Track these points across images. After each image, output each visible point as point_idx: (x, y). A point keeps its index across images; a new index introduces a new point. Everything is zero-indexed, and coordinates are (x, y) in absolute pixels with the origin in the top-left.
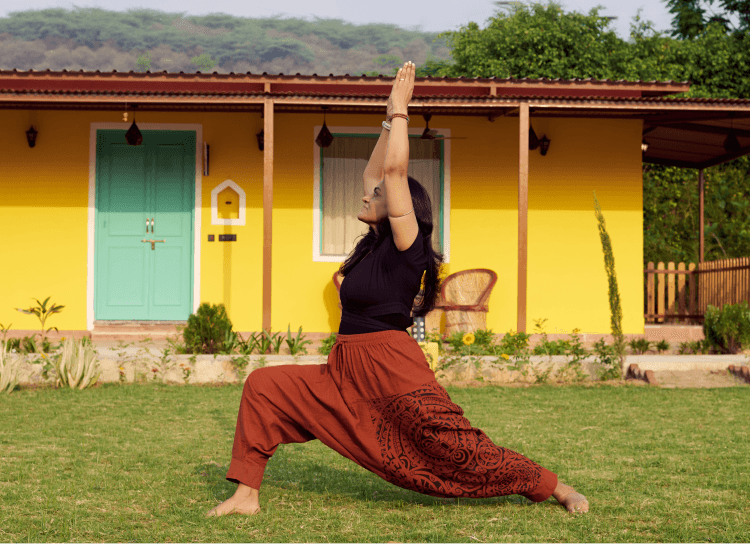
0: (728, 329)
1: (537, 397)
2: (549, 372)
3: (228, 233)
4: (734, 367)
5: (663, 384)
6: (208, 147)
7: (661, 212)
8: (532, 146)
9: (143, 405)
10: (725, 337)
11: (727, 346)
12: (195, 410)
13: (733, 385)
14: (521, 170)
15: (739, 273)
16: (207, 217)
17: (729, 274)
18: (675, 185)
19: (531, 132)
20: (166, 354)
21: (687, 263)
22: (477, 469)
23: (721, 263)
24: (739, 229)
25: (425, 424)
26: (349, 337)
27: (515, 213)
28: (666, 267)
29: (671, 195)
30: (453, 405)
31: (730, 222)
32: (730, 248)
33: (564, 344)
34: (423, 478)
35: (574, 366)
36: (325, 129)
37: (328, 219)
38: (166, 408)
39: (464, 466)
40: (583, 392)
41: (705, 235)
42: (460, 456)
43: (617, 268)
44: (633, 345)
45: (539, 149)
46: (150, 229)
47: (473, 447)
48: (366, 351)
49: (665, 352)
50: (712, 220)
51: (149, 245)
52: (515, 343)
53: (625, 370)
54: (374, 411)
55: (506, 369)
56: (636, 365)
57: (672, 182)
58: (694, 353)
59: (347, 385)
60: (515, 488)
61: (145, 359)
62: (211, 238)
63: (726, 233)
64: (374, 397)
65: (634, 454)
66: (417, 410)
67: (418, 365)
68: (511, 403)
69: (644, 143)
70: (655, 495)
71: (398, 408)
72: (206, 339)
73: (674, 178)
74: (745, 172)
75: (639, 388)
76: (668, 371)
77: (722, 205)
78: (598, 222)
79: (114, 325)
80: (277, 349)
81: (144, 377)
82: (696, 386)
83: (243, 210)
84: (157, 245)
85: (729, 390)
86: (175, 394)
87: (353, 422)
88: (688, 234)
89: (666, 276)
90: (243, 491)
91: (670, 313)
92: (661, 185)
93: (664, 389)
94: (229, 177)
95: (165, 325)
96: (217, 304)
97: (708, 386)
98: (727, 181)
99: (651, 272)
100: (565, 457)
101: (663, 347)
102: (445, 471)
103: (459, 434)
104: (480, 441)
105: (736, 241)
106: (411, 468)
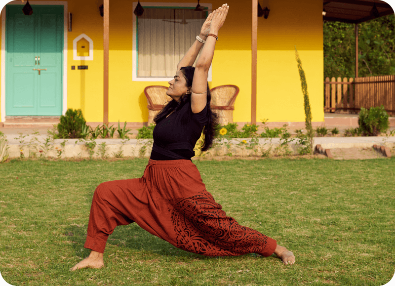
0: (373, 122)
1: (263, 167)
2: (269, 150)
3: (83, 65)
4: (376, 146)
5: (335, 157)
6: (71, 14)
7: (333, 46)
8: (259, 15)
9: (34, 176)
10: (371, 126)
11: (372, 132)
12: (64, 180)
13: (376, 157)
14: (253, 30)
15: (379, 85)
16: (71, 55)
17: (372, 85)
18: (341, 31)
19: (259, 6)
20: (48, 141)
21: (348, 77)
22: (229, 240)
23: (368, 79)
24: (378, 55)
25: (198, 215)
26: (157, 162)
27: (250, 52)
28: (336, 80)
29: (339, 36)
30: (216, 204)
31: (373, 52)
32: (373, 67)
33: (278, 131)
34: (198, 241)
35: (284, 146)
36: (139, 5)
37: (141, 56)
38: (48, 179)
39: (221, 238)
40: (290, 163)
41: (359, 61)
42: (219, 233)
43: (309, 90)
44: (318, 131)
45: (263, 16)
46: (37, 62)
47: (228, 228)
48: (166, 171)
49: (337, 135)
50: (363, 51)
51: (37, 72)
52: (250, 131)
53: (313, 149)
54: (169, 205)
55: (245, 149)
56: (320, 145)
57: (339, 29)
58: (353, 135)
59: (154, 189)
60: (251, 249)
61: (35, 144)
62: (73, 68)
63: (370, 58)
64: (169, 198)
65: (321, 215)
66: (195, 207)
67: (196, 181)
68: (248, 172)
69: (324, 11)
70: (334, 249)
71: (183, 205)
72: (71, 130)
73: (340, 27)
74: (381, 23)
75: (322, 160)
76: (338, 148)
77: (368, 42)
78: (297, 63)
79: (17, 119)
80: (112, 135)
81: (34, 154)
82: (354, 158)
83: (91, 51)
84: (41, 72)
85: (373, 160)
86: (53, 168)
87: (157, 212)
88: (349, 59)
89: (336, 85)
90: (94, 254)
91: (338, 107)
92: (333, 30)
93: (336, 160)
94: (83, 32)
95: (47, 119)
96: (77, 109)
97: (362, 158)
98: (371, 28)
99: (328, 83)
100: (281, 217)
101: (335, 132)
102: (211, 239)
103: (219, 221)
104: (231, 224)
105: (376, 63)
106: (191, 236)
